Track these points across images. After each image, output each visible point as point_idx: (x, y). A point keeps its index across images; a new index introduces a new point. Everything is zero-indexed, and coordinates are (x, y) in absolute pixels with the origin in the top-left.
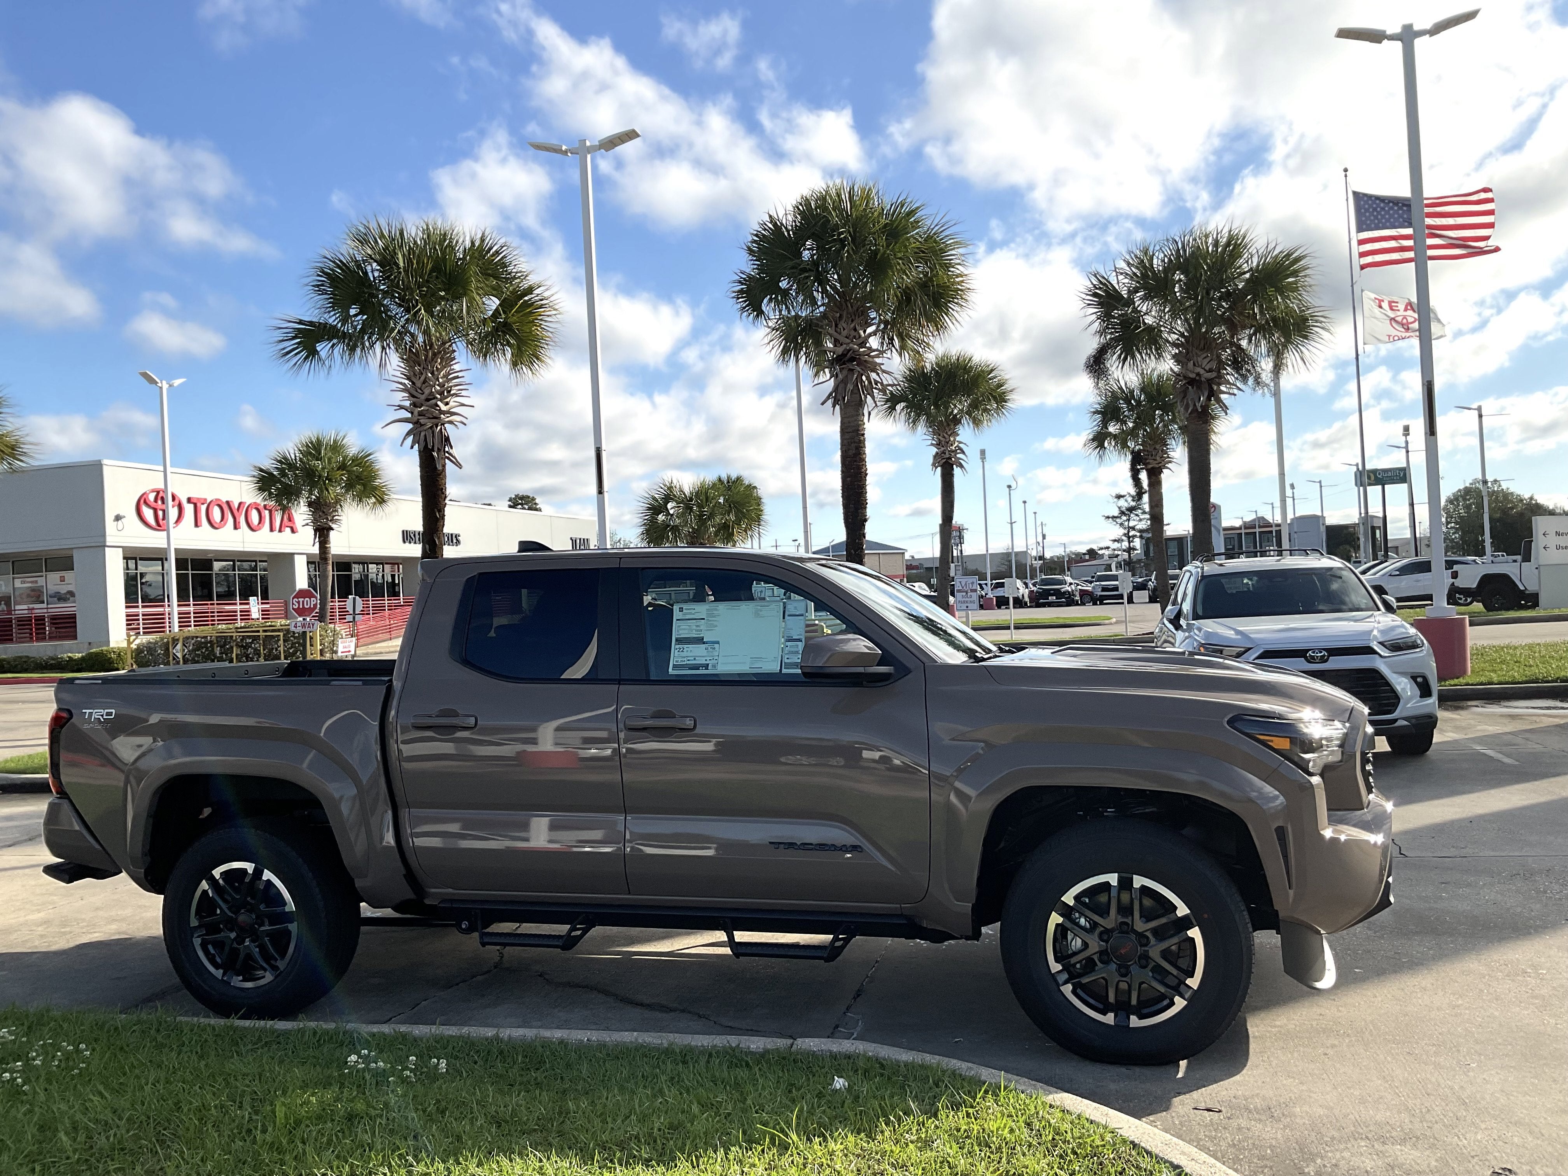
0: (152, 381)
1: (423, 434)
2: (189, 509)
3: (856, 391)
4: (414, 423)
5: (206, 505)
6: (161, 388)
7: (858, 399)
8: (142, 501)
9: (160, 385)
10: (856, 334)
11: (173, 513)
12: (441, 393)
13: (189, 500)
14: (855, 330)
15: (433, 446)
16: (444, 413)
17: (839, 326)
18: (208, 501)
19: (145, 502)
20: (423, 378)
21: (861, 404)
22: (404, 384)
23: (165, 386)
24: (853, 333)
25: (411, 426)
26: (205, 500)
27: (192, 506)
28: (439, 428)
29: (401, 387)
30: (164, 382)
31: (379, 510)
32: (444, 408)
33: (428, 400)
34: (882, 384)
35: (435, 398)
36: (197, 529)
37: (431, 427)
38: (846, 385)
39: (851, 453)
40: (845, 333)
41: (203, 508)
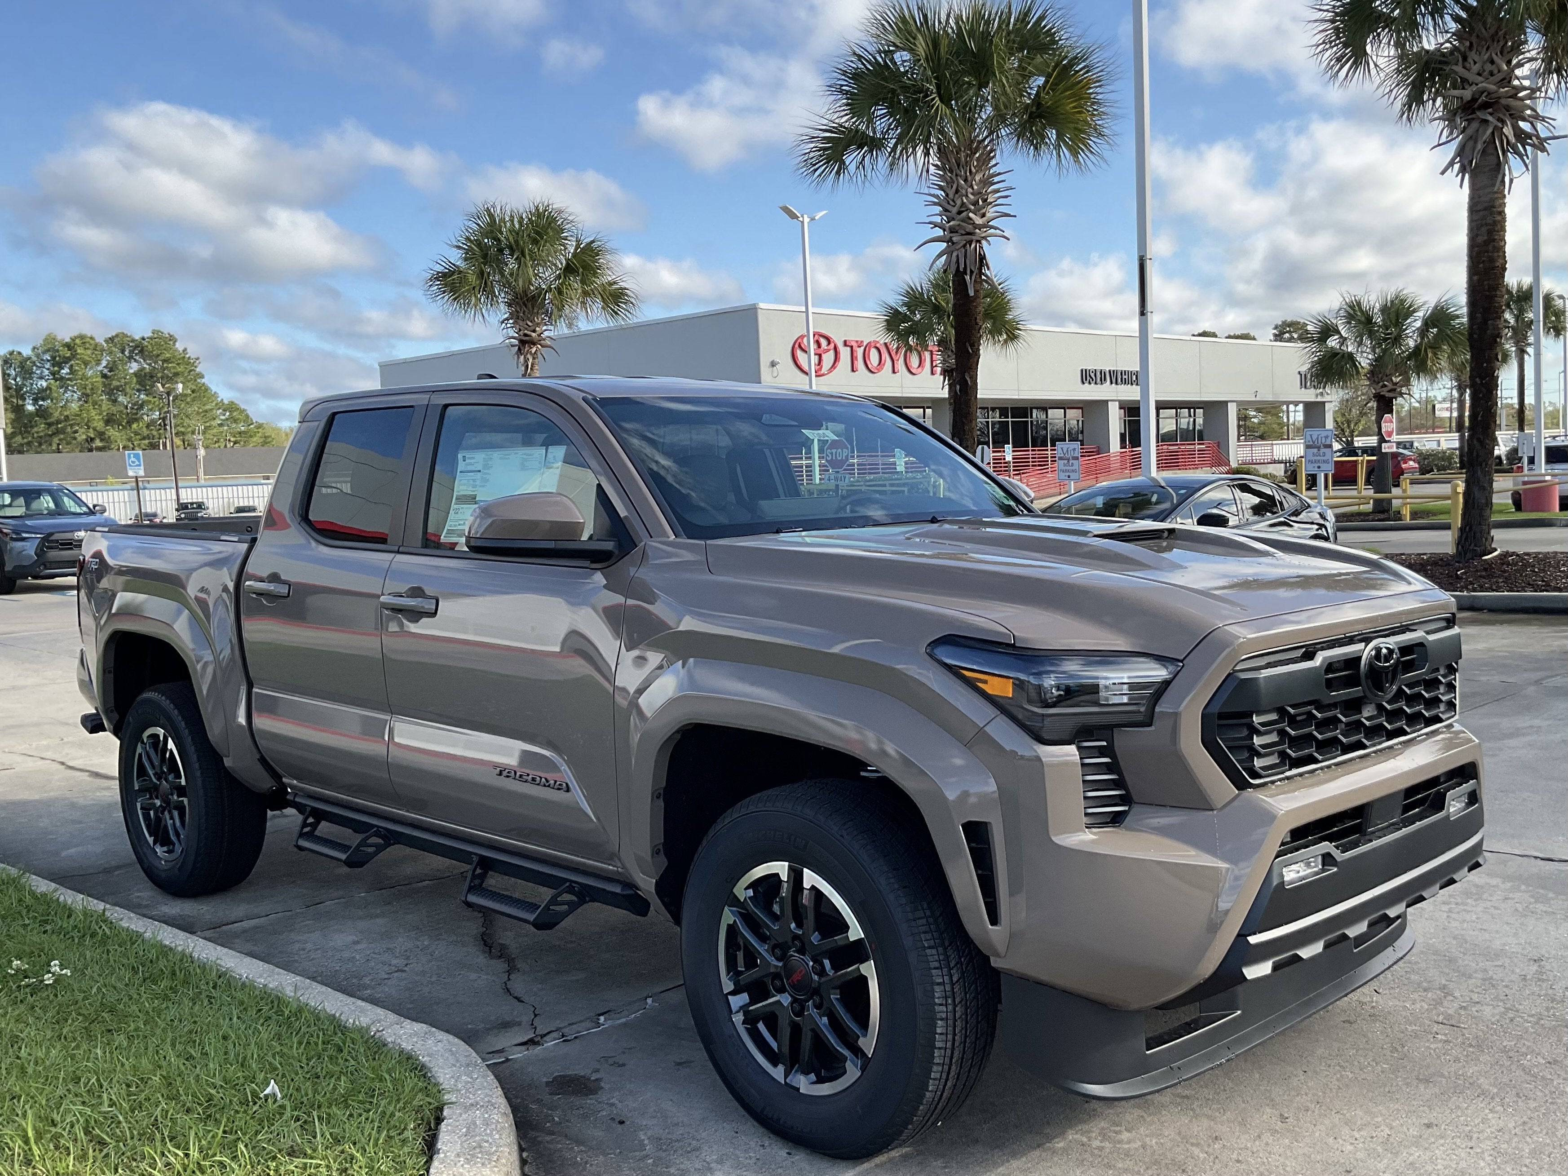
0: (793, 216)
1: (955, 254)
2: (845, 353)
3: (1490, 150)
4: (948, 242)
5: (862, 348)
6: (803, 222)
7: (1496, 161)
8: (797, 346)
9: (801, 219)
10: (1493, 68)
11: (828, 358)
12: (975, 203)
13: (845, 344)
14: (1492, 62)
15: (965, 268)
16: (979, 227)
17: (1470, 60)
18: (865, 344)
19: (800, 346)
20: (955, 187)
21: (1497, 169)
22: (937, 197)
23: (807, 220)
24: (1488, 67)
25: (944, 245)
26: (862, 342)
27: (849, 349)
28: (973, 246)
29: (936, 200)
30: (805, 216)
31: (1011, 347)
32: (979, 221)
33: (959, 213)
34: (1538, 137)
35: (968, 210)
36: (853, 373)
37: (964, 246)
38: (1476, 142)
39: (1480, 240)
40: (1476, 68)
41: (860, 352)
